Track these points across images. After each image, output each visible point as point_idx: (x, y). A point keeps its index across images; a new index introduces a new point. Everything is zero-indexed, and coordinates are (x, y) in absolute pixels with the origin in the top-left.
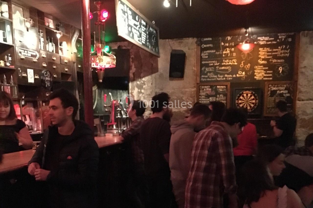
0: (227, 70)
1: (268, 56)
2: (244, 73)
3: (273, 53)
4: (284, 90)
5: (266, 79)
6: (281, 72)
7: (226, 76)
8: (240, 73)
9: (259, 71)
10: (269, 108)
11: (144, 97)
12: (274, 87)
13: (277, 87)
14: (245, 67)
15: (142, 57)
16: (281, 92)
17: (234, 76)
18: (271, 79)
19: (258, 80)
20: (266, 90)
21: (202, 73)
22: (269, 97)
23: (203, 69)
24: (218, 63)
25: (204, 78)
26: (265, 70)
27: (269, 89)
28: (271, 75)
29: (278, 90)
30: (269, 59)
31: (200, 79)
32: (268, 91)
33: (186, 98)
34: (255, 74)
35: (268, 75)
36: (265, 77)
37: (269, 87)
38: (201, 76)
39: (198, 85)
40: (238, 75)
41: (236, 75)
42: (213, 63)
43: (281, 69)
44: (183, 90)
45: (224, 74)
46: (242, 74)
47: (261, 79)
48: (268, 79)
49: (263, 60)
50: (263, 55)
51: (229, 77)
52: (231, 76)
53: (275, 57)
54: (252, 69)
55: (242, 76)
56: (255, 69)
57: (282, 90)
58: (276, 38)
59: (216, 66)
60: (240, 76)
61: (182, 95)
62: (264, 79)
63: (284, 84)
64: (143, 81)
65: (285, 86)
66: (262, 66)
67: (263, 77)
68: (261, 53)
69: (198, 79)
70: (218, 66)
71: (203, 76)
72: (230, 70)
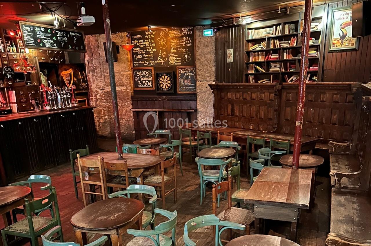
0: (151, 57)
1: (177, 45)
2: (162, 60)
3: (180, 44)
4: (189, 73)
5: (177, 64)
6: (186, 59)
7: (150, 62)
8: (159, 59)
9: (172, 58)
10: (180, 87)
11: (97, 79)
12: (183, 70)
13: (185, 70)
14: (162, 55)
15: (92, 48)
16: (188, 74)
17: (156, 62)
18: (180, 64)
19: (172, 65)
20: (177, 73)
21: (134, 60)
22: (180, 78)
23: (135, 56)
24: (144, 52)
25: (136, 63)
26: (176, 57)
27: (180, 72)
28: (180, 61)
29: (186, 73)
30: (178, 48)
31: (133, 64)
32: (179, 73)
33: (124, 79)
34: (170, 60)
35: (178, 61)
36: (176, 63)
37: (179, 71)
38: (133, 62)
39: (133, 69)
40: (158, 62)
41: (157, 62)
42: (141, 52)
43: (186, 56)
44: (122, 73)
45: (149, 61)
46: (160, 61)
47: (174, 64)
48: (178, 64)
49: (174, 49)
50: (173, 45)
51: (152, 63)
52: (153, 62)
53: (181, 46)
54: (167, 56)
55: (161, 62)
56: (169, 56)
57: (188, 73)
58: (181, 31)
59: (143, 54)
60: (159, 62)
61: (121, 78)
62: (176, 64)
63: (189, 68)
64: (95, 67)
65: (190, 69)
66: (174, 54)
67: (175, 63)
68: (172, 43)
69: (132, 65)
70: (144, 54)
71: (135, 62)
72: (153, 57)
